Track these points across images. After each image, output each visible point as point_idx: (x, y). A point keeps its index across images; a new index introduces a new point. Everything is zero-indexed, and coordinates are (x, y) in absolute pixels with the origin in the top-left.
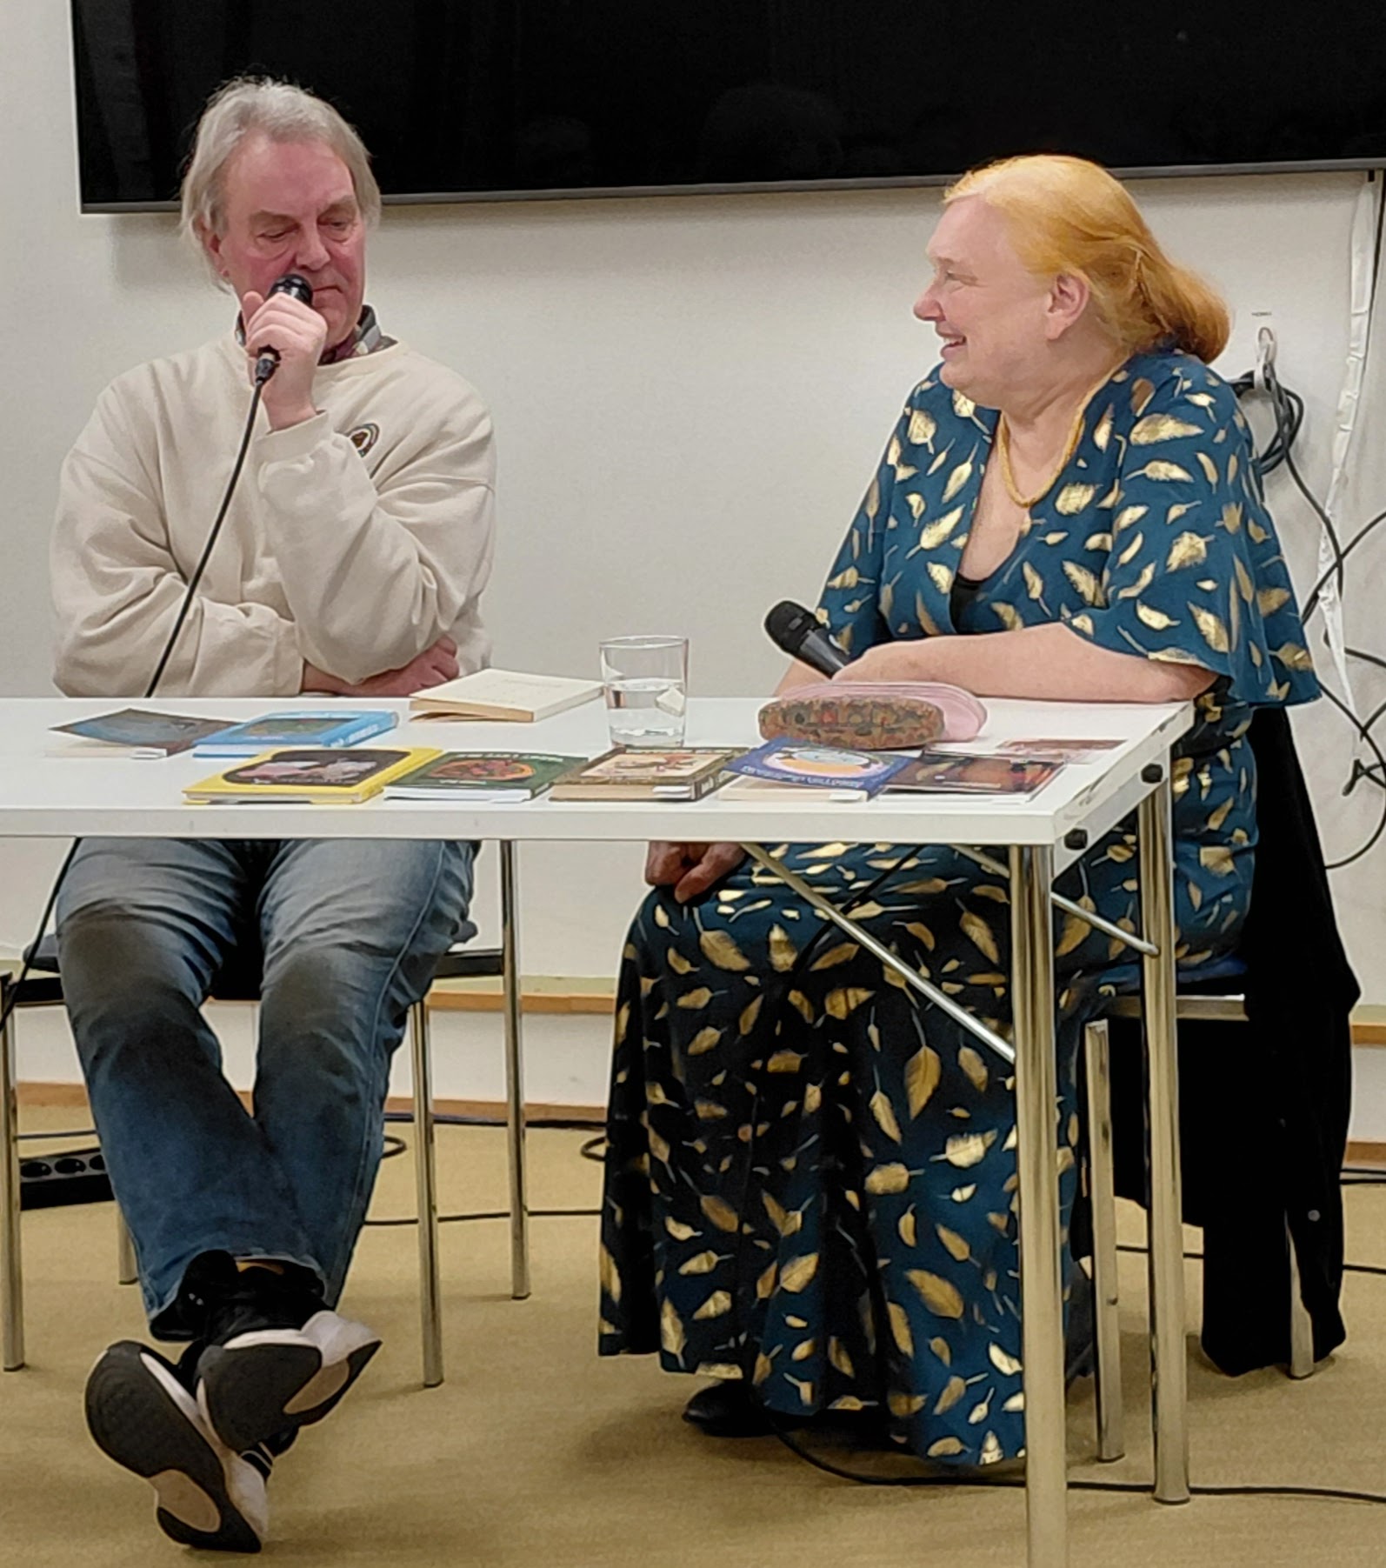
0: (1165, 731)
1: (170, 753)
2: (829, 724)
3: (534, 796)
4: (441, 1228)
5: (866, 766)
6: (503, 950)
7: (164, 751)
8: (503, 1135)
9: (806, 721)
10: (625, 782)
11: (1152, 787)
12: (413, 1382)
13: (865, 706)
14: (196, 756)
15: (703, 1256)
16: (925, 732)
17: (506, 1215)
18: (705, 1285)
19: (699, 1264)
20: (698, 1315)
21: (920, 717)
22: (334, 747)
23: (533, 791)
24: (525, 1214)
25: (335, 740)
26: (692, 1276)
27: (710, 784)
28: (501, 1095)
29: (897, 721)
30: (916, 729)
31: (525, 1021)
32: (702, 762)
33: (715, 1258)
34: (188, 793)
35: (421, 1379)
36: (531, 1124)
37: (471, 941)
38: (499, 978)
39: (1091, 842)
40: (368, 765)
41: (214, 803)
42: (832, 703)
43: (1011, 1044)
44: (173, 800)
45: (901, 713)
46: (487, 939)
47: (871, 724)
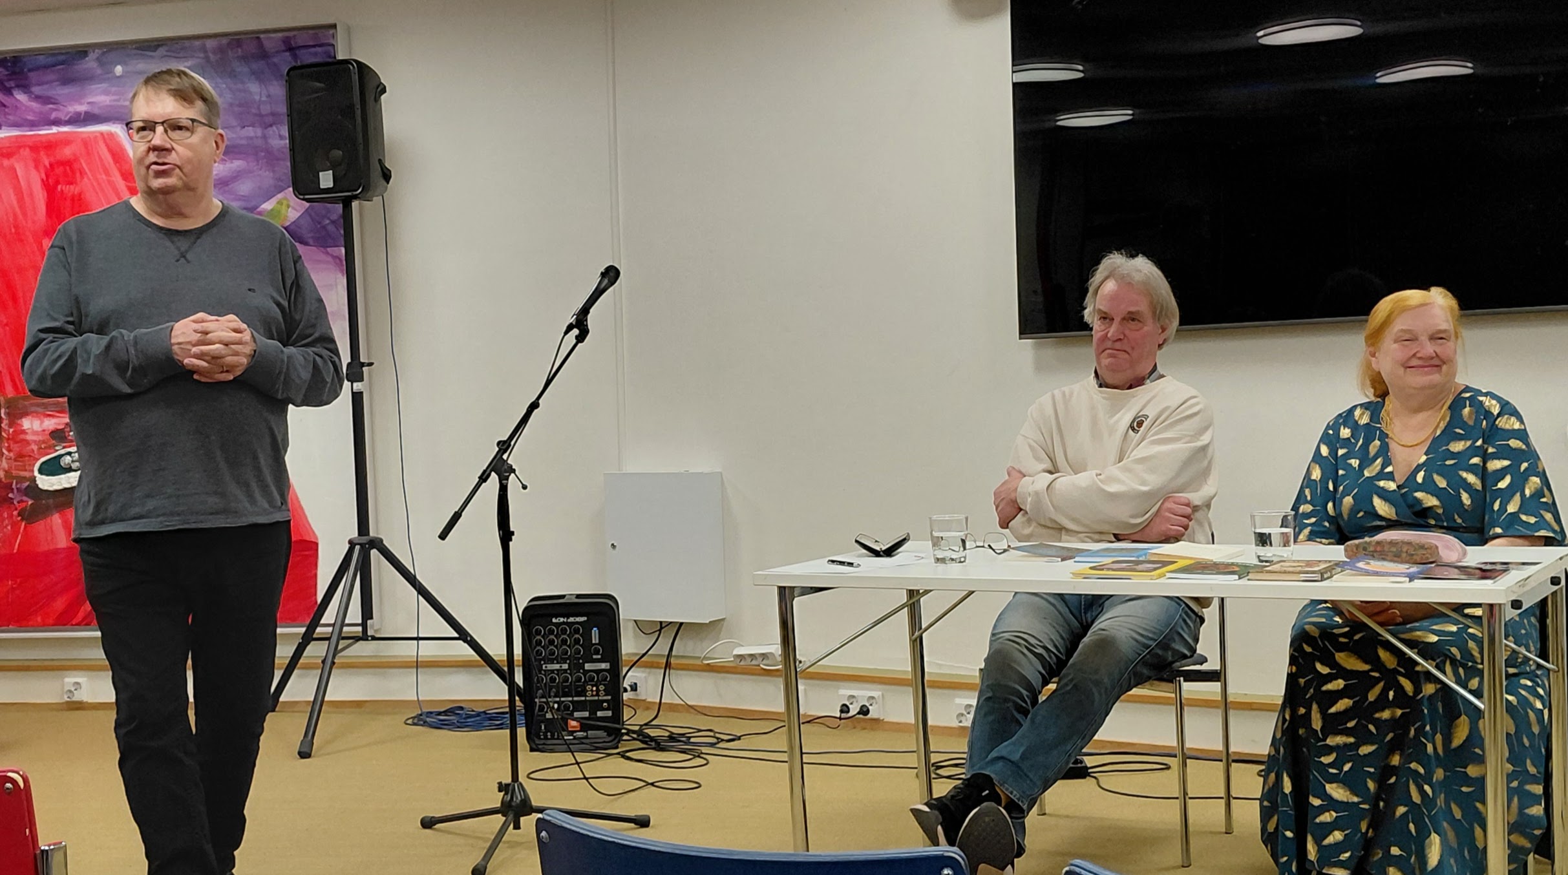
0: (1563, 560)
1: (1062, 560)
2: (1380, 551)
3: (1240, 578)
4: (1190, 802)
5: (1408, 569)
6: (1221, 670)
7: (1060, 559)
8: (1221, 766)
9: (1369, 550)
10: (1285, 572)
11: (1556, 588)
12: (1176, 865)
13: (1397, 543)
14: (1075, 562)
15: (1327, 814)
16: (1429, 556)
17: (1222, 798)
18: (1329, 828)
19: (1327, 817)
20: (1326, 842)
21: (1426, 549)
22: (1141, 559)
23: (1239, 576)
24: (1231, 799)
25: (1141, 556)
26: (1322, 824)
27: (1329, 574)
28: (1219, 746)
29: (1414, 551)
30: (1424, 554)
31: (1231, 713)
32: (1323, 566)
33: (1334, 814)
34: (1073, 574)
35: (1181, 864)
36: (1234, 761)
37: (1205, 664)
38: (1219, 683)
39: (1524, 607)
40: (1158, 565)
41: (1085, 578)
42: (1382, 542)
43: (1482, 703)
44: (1067, 577)
45: (1417, 547)
46: (1213, 665)
47: (1401, 551)
